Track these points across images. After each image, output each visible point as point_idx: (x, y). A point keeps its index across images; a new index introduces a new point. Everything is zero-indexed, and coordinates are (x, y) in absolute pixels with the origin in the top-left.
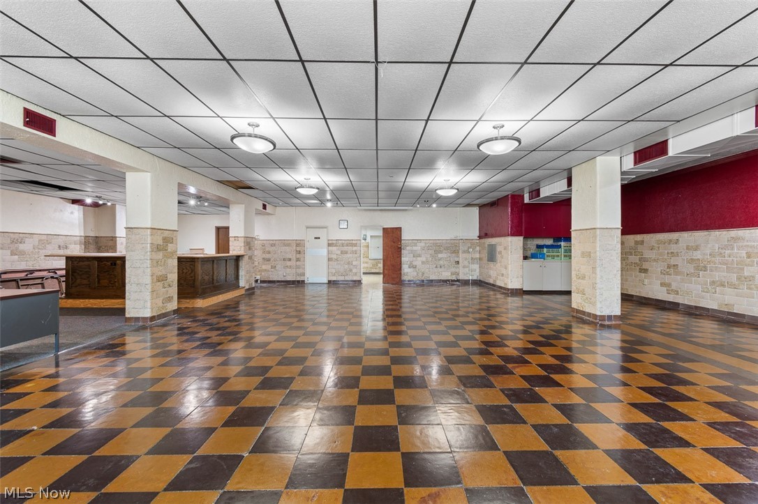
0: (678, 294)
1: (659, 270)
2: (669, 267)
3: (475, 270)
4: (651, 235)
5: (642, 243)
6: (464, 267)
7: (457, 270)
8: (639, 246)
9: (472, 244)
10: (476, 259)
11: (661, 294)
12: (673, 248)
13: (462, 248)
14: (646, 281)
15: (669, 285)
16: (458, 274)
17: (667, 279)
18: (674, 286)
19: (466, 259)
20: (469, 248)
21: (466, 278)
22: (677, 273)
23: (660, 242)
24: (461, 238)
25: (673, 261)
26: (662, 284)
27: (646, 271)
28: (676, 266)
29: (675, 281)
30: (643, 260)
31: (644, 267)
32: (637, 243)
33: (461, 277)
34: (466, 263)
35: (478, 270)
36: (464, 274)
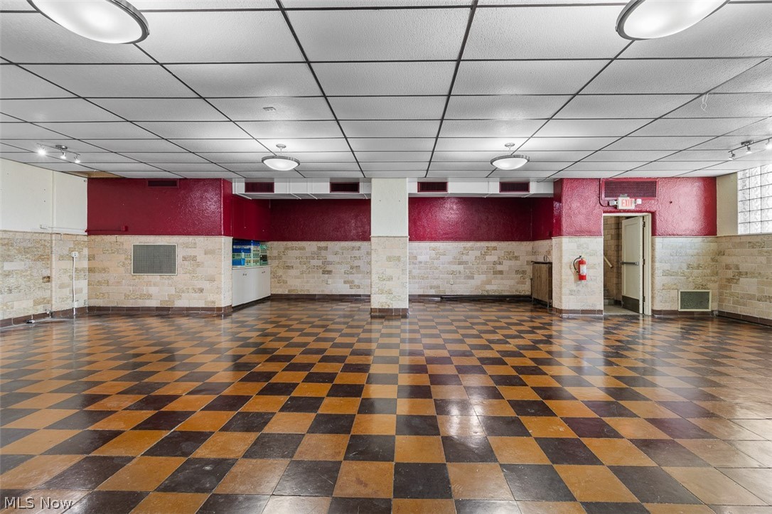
0: (359, 288)
1: (343, 271)
2: (352, 268)
3: (81, 290)
4: (336, 243)
5: (326, 248)
6: (62, 286)
7: (47, 294)
8: (322, 251)
9: (77, 243)
10: (83, 270)
11: (345, 290)
12: (356, 253)
13: (57, 250)
14: (330, 281)
15: (352, 282)
16: (49, 302)
17: (350, 277)
18: (357, 282)
19: (65, 271)
20: (71, 250)
21: (66, 306)
22: (358, 273)
23: (343, 248)
24: (56, 230)
25: (356, 263)
26: (345, 282)
27: (329, 272)
28: (358, 267)
29: (357, 278)
30: (326, 263)
31: (328, 269)
32: (320, 248)
33: (57, 306)
34: (66, 279)
35: (85, 291)
36: (63, 300)
